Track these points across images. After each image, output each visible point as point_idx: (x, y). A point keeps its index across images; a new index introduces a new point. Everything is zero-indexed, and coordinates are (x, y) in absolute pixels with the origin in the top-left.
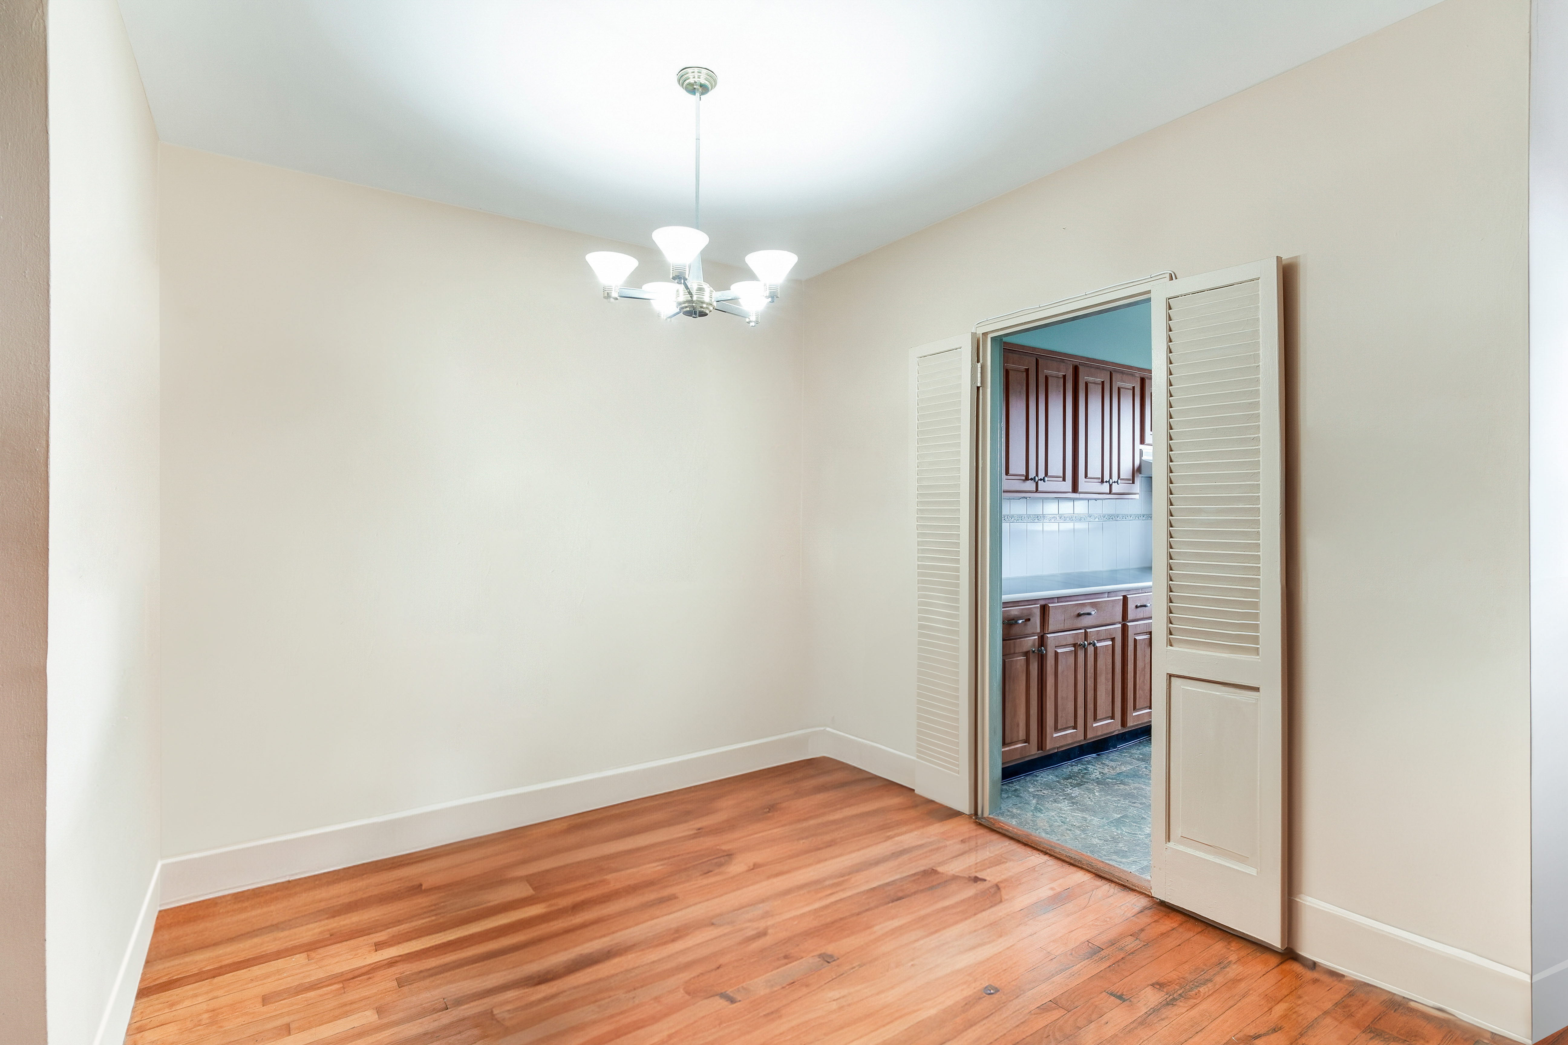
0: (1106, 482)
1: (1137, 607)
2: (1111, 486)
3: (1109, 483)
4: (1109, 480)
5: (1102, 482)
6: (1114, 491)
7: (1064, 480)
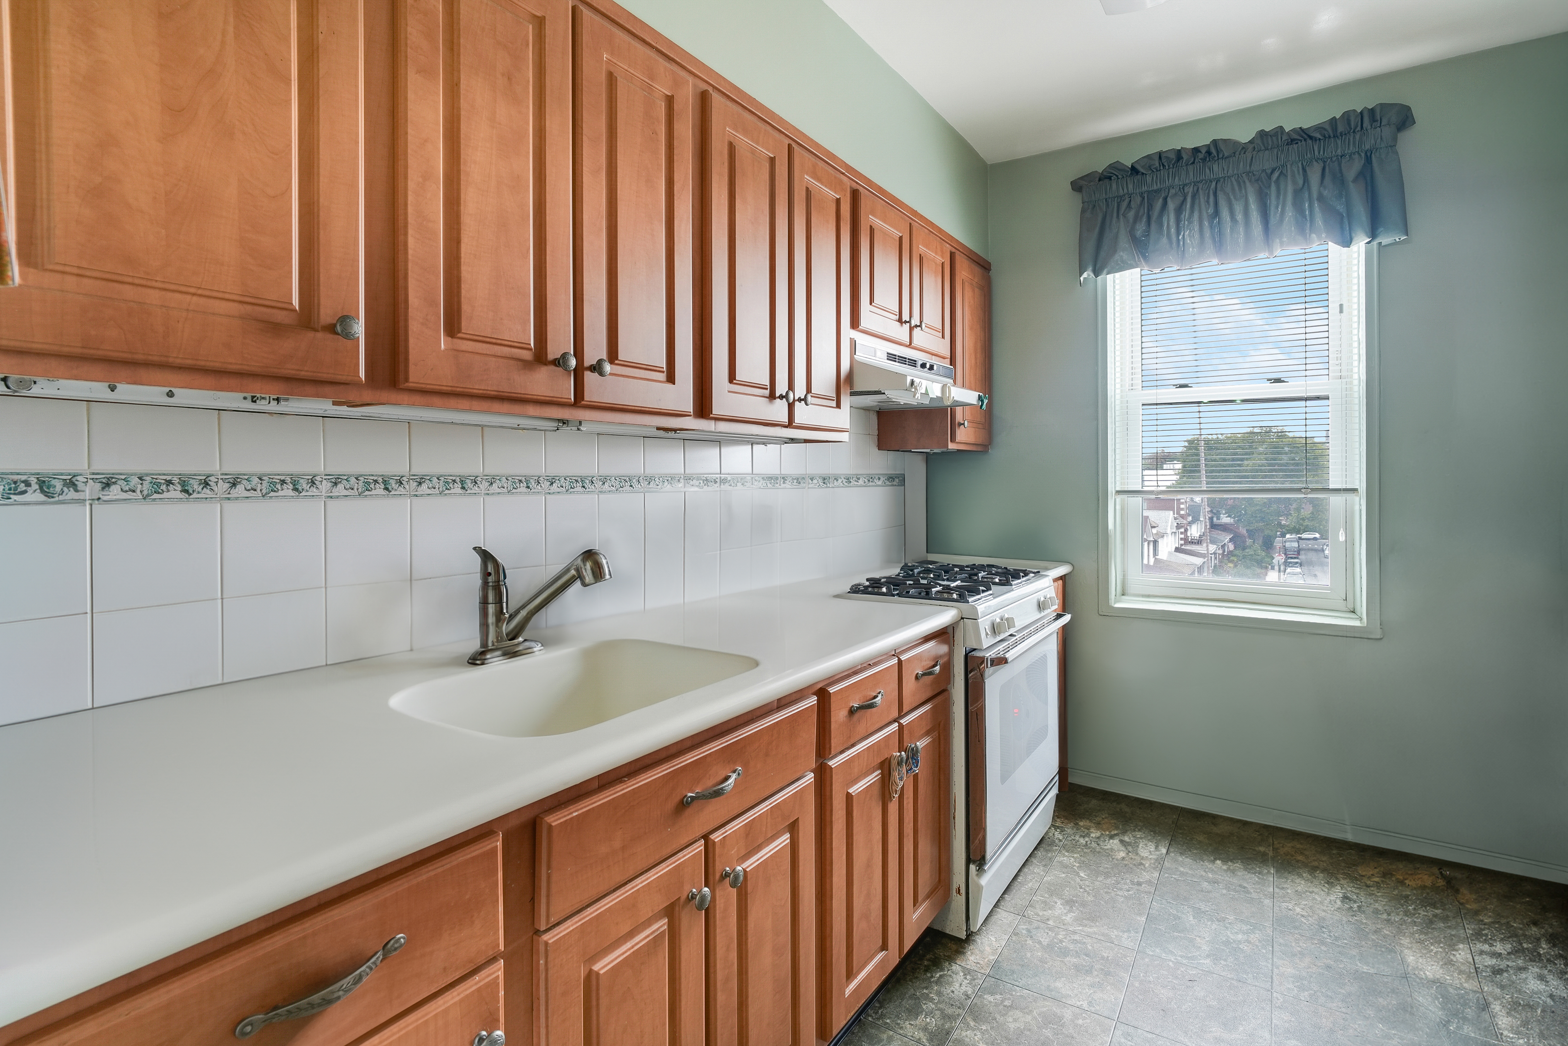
0: (781, 397)
1: (852, 712)
2: (791, 407)
3: (787, 400)
4: (787, 393)
5: (772, 396)
6: (798, 420)
7: (671, 378)
